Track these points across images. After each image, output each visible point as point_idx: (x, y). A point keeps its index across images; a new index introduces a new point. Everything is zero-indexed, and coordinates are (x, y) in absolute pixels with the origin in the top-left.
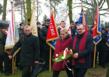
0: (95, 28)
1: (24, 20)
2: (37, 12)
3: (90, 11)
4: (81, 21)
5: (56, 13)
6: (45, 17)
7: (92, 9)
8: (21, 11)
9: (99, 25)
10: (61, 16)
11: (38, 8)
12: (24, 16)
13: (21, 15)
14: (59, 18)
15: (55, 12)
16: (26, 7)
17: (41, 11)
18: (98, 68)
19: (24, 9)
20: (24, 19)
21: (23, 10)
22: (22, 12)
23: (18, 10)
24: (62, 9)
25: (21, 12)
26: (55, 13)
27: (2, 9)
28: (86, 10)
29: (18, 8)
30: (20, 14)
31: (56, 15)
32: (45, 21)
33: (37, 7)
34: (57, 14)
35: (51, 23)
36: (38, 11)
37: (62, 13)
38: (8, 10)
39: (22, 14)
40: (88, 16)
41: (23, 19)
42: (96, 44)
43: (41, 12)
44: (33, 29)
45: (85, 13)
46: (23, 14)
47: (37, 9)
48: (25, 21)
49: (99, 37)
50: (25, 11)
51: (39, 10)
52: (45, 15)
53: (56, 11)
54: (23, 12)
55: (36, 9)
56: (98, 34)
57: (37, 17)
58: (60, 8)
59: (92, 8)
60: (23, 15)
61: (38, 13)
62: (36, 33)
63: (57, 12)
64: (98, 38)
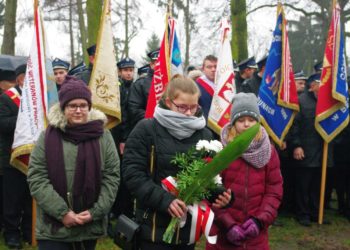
0: (325, 80)
1: (78, 53)
2: (126, 23)
3: (314, 22)
4: (276, 55)
5: (193, 28)
6: (154, 43)
7: (319, 16)
8: (70, 20)
9: (340, 72)
10: (210, 38)
11: (130, 11)
12: (81, 40)
13: (69, 36)
15: (190, 26)
16: (84, 6)
17: (140, 20)
18: (334, 223)
19: (80, 12)
20: (81, 49)
21: (77, 16)
22: (71, 26)
23: (58, 19)
24: (214, 15)
25: (67, 24)
26: (187, 28)
27: (2, 14)
28: (297, 19)
29: (59, 9)
30: (66, 31)
33: (126, 8)
34: (197, 32)
36: (129, 20)
38: (23, 16)
39: (71, 32)
41: (76, 51)
42: (328, 138)
43: (138, 25)
44: (105, 82)
45: (294, 29)
46: (76, 32)
47: (124, 12)
48: (83, 57)
49: (339, 112)
50: (81, 21)
51: (133, 19)
52: (154, 37)
53: (193, 23)
54: (75, 24)
55: (119, 15)
56: (337, 102)
57: (126, 42)
58: (207, 10)
59: (319, 11)
60: (75, 35)
61: (130, 28)
62: (112, 96)
63: (196, 25)
64: (336, 117)
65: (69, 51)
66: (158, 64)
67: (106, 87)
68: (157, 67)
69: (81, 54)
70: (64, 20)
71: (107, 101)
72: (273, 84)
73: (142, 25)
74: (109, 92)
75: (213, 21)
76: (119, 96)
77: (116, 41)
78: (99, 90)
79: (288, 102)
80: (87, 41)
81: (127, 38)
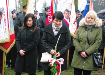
6: (45, 4)
12: (19, 2)
20: (19, 5)
35: (50, 11)
40: (98, 4)
41: (17, 6)
48: (20, 8)
52: (45, 2)
57: (35, 3)
66: (50, 12)
80: (22, 3)
81: (36, 2)
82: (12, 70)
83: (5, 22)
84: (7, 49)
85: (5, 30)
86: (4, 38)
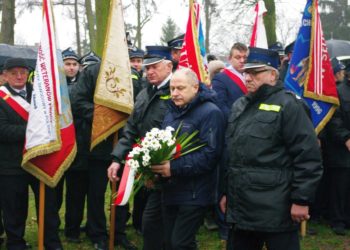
1: (85, 41)
2: (138, 7)
4: (303, 41)
5: (213, 11)
6: (170, 28)
8: (75, 4)
10: (233, 22)
12: (88, 26)
13: (74, 21)
14: (223, 30)
15: (210, 9)
17: (153, 3)
20: (88, 37)
22: (76, 11)
23: (62, 3)
25: (72, 9)
26: (207, 12)
30: (71, 17)
31: (213, 18)
32: (169, 43)
34: (218, 15)
36: (142, 4)
37: (236, 13)
38: (23, 1)
39: (76, 18)
40: (341, 25)
41: (82, 39)
43: (151, 8)
44: (115, 75)
46: (82, 17)
48: (90, 45)
50: (88, 5)
51: (146, 2)
52: (170, 22)
53: (213, 5)
54: (81, 9)
57: (139, 28)
60: (81, 20)
61: (143, 12)
62: (123, 90)
63: (217, 8)
65: (75, 40)
66: (185, 53)
67: (117, 80)
68: (184, 57)
69: (88, 42)
70: (69, 4)
71: (118, 96)
72: (300, 74)
73: (156, 9)
74: (120, 86)
75: (235, 4)
76: (132, 90)
77: (127, 27)
78: (109, 83)
79: (321, 95)
80: (95, 27)
81: (139, 23)
82: (70, 242)
83: (48, 90)
84: (52, 174)
85: (48, 114)
86: (48, 140)
